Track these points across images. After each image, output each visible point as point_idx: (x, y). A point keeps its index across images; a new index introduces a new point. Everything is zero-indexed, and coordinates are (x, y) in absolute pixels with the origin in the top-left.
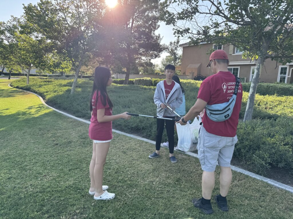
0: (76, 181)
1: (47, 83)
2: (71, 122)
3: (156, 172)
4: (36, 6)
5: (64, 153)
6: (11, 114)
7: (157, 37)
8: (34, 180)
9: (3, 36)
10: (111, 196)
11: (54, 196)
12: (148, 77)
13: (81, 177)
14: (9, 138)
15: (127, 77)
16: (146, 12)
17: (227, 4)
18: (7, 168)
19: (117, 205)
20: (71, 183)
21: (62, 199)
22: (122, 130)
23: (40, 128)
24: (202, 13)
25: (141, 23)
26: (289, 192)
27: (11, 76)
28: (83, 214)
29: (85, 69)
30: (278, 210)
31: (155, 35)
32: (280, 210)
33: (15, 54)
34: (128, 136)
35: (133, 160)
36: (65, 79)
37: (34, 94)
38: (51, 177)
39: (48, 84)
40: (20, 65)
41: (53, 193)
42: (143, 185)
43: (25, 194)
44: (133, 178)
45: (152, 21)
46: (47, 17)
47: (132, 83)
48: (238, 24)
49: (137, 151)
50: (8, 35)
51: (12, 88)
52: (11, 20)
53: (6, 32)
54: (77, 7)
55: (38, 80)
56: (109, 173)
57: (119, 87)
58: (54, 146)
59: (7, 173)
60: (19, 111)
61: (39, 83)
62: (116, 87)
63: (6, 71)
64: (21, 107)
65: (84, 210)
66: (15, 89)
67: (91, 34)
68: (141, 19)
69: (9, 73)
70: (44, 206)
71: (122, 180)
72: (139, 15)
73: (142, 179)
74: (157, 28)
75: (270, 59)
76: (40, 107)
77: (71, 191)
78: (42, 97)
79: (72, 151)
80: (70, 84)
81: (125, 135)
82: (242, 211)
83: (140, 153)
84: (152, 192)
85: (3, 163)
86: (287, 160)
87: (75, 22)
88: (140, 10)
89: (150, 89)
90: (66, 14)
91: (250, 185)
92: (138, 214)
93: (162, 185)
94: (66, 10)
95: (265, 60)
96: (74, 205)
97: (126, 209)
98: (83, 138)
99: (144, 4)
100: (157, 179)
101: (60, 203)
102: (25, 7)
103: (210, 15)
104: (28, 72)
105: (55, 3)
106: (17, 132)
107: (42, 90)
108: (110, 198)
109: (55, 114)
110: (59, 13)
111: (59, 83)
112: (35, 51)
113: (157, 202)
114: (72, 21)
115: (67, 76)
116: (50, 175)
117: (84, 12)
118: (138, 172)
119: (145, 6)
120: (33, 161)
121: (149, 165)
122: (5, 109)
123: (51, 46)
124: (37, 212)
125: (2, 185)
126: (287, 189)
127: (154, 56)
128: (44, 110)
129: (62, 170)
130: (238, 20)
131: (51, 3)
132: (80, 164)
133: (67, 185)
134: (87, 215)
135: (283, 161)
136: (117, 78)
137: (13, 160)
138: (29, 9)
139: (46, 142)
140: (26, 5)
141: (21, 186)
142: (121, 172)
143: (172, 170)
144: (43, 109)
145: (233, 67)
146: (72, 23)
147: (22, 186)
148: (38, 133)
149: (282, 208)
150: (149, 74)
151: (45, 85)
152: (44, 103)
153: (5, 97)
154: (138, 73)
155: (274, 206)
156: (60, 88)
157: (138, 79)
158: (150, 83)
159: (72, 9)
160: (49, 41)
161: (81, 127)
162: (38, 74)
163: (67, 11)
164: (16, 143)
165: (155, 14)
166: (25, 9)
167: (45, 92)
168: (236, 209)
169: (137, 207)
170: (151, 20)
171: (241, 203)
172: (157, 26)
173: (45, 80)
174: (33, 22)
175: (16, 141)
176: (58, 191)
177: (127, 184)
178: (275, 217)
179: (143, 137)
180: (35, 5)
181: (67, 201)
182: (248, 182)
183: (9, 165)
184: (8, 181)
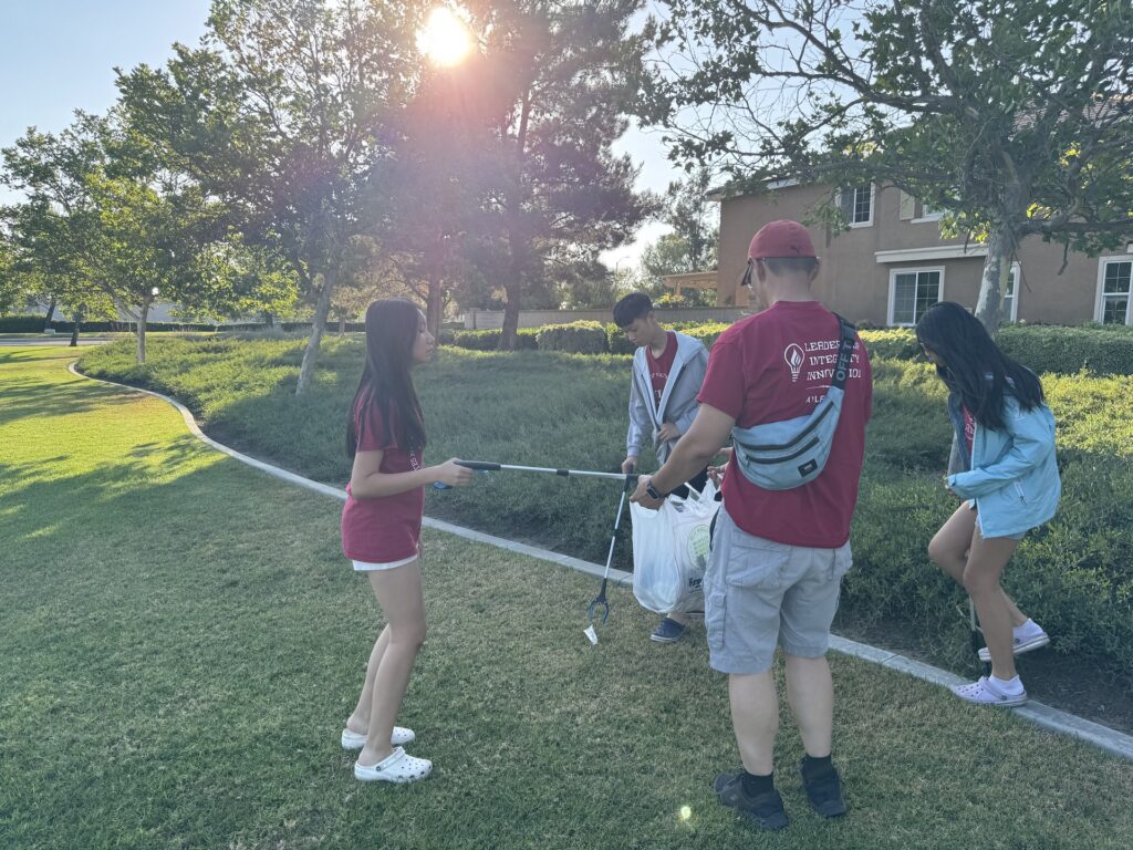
0: (295, 717)
1: (212, 355)
2: (293, 499)
3: (592, 678)
4: (162, 73)
5: (257, 614)
6: (76, 477)
7: (618, 165)
8: (141, 717)
9: (48, 186)
10: (418, 766)
11: (212, 771)
12: (590, 320)
13: (312, 700)
14: (61, 564)
15: (511, 323)
16: (573, 73)
17: (866, 37)
18: (49, 673)
19: (437, 799)
20: (274, 725)
21: (238, 781)
22: (477, 524)
23: (176, 526)
24: (771, 75)
25: (555, 115)
26: (1090, 744)
27: (80, 334)
28: (309, 834)
29: (354, 299)
30: (1036, 814)
31: (613, 158)
32: (1045, 813)
33: (90, 252)
34: (501, 545)
35: (508, 634)
36: (278, 338)
37: (163, 397)
38: (203, 701)
39: (215, 360)
40: (109, 290)
41: (208, 760)
42: (538, 728)
43: (106, 765)
44: (503, 701)
45: (600, 109)
46: (204, 113)
47: (529, 342)
48: (910, 109)
49: (528, 602)
50: (67, 182)
51: (81, 377)
52: (76, 126)
53: (59, 172)
54: (315, 69)
55: (178, 346)
56: (417, 684)
57: (480, 361)
58: (222, 589)
59: (47, 691)
60: (103, 463)
61: (180, 358)
62: (467, 364)
63: (62, 314)
64: (111, 448)
65: (313, 821)
66: (93, 382)
67: (367, 168)
68: (555, 100)
69: (72, 323)
70: (172, 806)
71: (460, 709)
72: (547, 88)
73: (535, 707)
74: (617, 131)
75: (1037, 238)
76: (183, 447)
77: (274, 752)
78: (190, 407)
79: (287, 608)
80: (293, 358)
81: (488, 545)
82: (899, 816)
83: (536, 611)
84: (567, 751)
85: (37, 654)
86: (1088, 624)
87: (307, 126)
88: (550, 68)
89: (597, 364)
90: (272, 99)
91: (944, 720)
92: (508, 832)
93: (608, 728)
94: (275, 84)
95: (1017, 241)
96: (279, 802)
97: (468, 816)
98: (331, 559)
99: (566, 45)
100: (593, 706)
101: (231, 794)
102: (123, 80)
103: (802, 80)
104: (139, 315)
105: (233, 57)
106: (92, 540)
107: (192, 382)
108: (411, 773)
109: (236, 469)
110: (248, 93)
111: (253, 354)
112: (160, 238)
113: (584, 787)
114: (296, 124)
115: (288, 327)
116: (202, 698)
117: (339, 85)
118: (521, 680)
119: (569, 53)
120: (145, 646)
121: (566, 652)
122: (53, 460)
123: (219, 218)
124: (147, 826)
125: (30, 733)
126: (1084, 735)
127: (610, 237)
128: (194, 457)
129: (247, 676)
130: (907, 93)
131: (219, 60)
132: (312, 655)
133: (260, 730)
134: (322, 838)
135: (1073, 627)
136: (475, 328)
137: (72, 644)
138: (138, 87)
139: (196, 574)
140: (127, 73)
141: (95, 738)
142: (461, 682)
143: (651, 670)
144: (193, 454)
145: (917, 271)
146: (298, 131)
147: (100, 735)
148: (169, 545)
149: (1056, 804)
150: (594, 307)
151: (203, 362)
152: (197, 431)
153: (53, 412)
154: (554, 307)
155: (1026, 797)
156: (257, 372)
157: (551, 327)
158: (600, 339)
159: (296, 78)
160: (213, 200)
161: (326, 517)
162: (181, 324)
163: (278, 87)
164: (87, 583)
165: (609, 79)
166: (125, 87)
167: (200, 390)
168: (878, 808)
169: (507, 808)
170: (595, 104)
171: (900, 787)
172: (618, 124)
173: (205, 344)
174: (154, 133)
175: (86, 575)
176: (225, 754)
177: (479, 725)
178: (1024, 837)
179: (557, 549)
180: (159, 72)
181: (257, 788)
182: (938, 712)
183: (57, 662)
184: (49, 718)
